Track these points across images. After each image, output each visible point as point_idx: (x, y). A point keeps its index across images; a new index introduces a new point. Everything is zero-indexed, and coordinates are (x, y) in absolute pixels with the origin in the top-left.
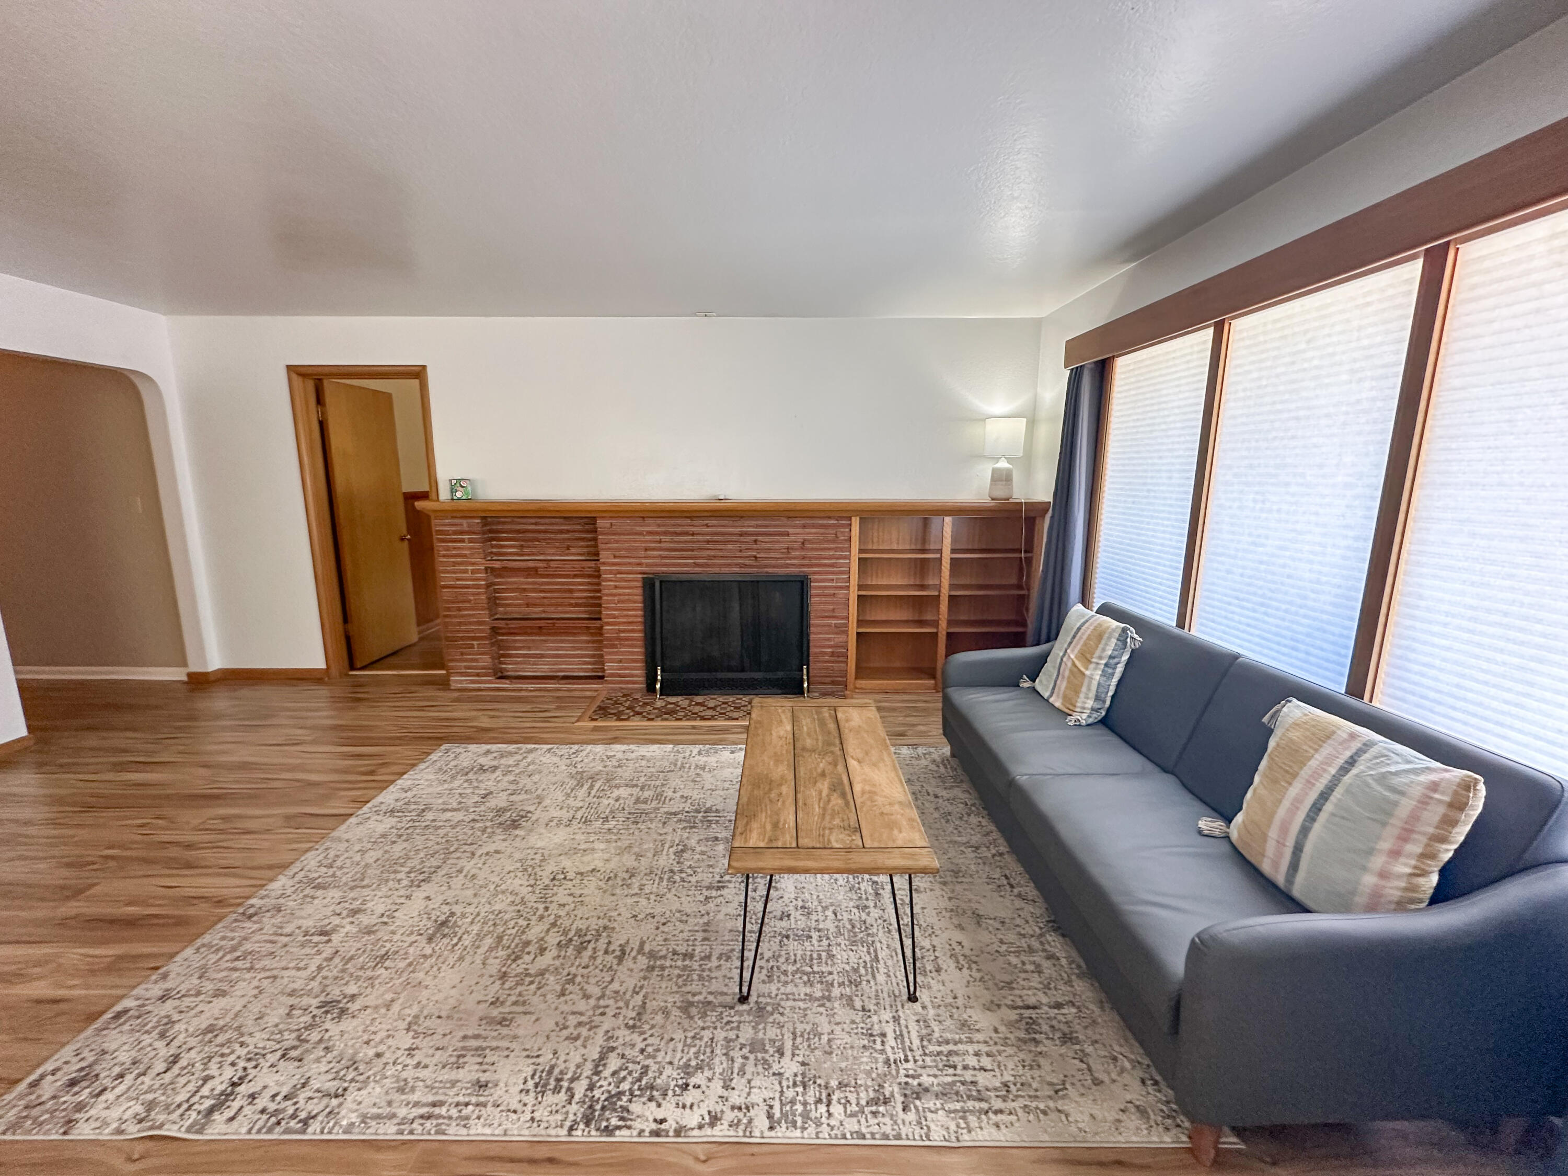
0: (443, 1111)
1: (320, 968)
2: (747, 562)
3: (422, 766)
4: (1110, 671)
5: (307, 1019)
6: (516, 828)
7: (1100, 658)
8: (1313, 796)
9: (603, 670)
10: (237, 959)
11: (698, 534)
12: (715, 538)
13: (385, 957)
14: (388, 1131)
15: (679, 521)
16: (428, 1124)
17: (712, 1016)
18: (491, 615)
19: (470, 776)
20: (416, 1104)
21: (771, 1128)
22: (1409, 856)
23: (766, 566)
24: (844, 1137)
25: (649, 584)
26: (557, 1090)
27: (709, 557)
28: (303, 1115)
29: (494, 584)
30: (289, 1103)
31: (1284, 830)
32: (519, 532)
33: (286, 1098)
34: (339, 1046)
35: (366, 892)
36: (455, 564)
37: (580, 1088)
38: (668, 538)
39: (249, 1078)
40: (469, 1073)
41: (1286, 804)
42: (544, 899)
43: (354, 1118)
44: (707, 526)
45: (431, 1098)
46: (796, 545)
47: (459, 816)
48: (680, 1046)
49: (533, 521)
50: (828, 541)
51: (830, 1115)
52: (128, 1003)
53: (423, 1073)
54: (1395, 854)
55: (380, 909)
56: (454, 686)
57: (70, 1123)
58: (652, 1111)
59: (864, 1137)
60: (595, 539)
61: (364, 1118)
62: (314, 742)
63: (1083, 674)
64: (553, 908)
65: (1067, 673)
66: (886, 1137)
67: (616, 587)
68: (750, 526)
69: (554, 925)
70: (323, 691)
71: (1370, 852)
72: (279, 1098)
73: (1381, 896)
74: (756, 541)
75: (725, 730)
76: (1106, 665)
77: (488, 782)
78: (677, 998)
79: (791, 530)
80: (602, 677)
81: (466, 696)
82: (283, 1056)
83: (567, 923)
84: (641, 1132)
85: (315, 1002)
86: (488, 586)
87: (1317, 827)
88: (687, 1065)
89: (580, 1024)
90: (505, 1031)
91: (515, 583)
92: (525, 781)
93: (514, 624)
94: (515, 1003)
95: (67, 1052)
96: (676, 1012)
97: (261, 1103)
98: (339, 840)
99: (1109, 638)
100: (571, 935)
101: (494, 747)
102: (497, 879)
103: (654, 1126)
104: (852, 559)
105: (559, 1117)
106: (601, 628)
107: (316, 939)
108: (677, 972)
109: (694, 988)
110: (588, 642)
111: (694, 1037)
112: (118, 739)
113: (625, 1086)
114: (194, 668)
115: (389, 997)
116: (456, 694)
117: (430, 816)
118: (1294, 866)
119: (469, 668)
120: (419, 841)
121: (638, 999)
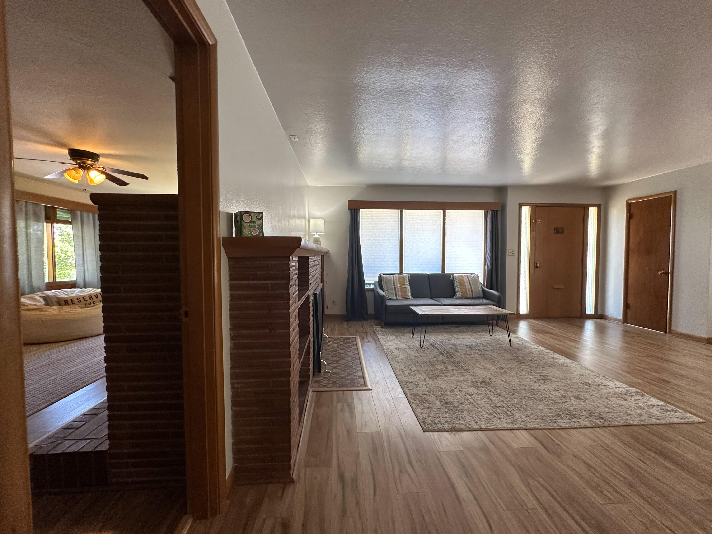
1: (586, 392)
7: (407, 283)
8: (469, 283)
31: (469, 289)
41: (467, 286)
87: (472, 287)
107: (583, 398)
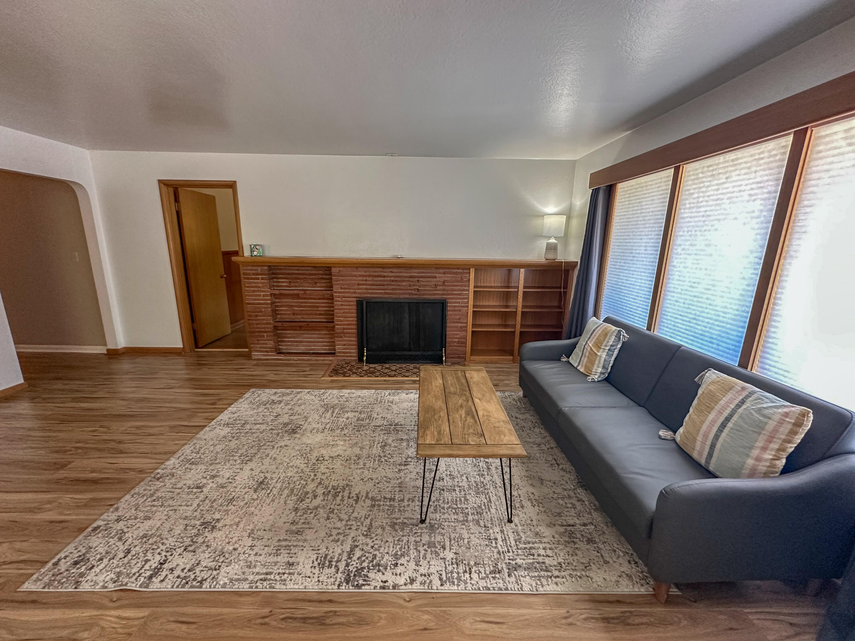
0: (272, 577)
2: (413, 292)
3: (241, 400)
4: (611, 353)
5: (195, 531)
6: (295, 433)
7: (606, 346)
8: (722, 419)
9: (335, 350)
10: (154, 500)
11: (387, 277)
12: (396, 279)
13: (232, 500)
14: (245, 587)
15: (377, 270)
16: (265, 584)
17: (407, 530)
18: (273, 320)
19: (268, 406)
20: (258, 574)
21: (442, 585)
22: (772, 450)
23: (423, 295)
24: (479, 589)
25: (360, 303)
26: (330, 566)
27: (393, 289)
28: (199, 579)
29: (275, 303)
30: (191, 573)
31: (706, 436)
32: (289, 274)
33: (189, 570)
34: (214, 545)
35: (218, 466)
36: (254, 291)
37: (342, 566)
38: (371, 279)
39: (169, 560)
40: (283, 558)
41: (707, 423)
42: (313, 470)
43: (226, 580)
44: (392, 272)
45: (265, 571)
46: (440, 283)
47: (263, 427)
48: (392, 545)
49: (296, 268)
50: (457, 281)
51: (471, 578)
52: (100, 523)
53: (258, 558)
54: (764, 449)
55: (227, 475)
56: (254, 357)
57: (77, 583)
58: (380, 577)
59: (489, 589)
60: (331, 279)
61: (231, 580)
62: (181, 387)
63: (596, 354)
64: (319, 475)
65: (587, 354)
66: (500, 589)
67: (342, 305)
68: (415, 273)
69: (320, 483)
70: (181, 360)
71: (751, 448)
72: (185, 571)
73: (756, 470)
74: (418, 281)
75: (403, 382)
76: (609, 350)
77: (278, 409)
78: (388, 521)
79: (437, 275)
80: (334, 354)
81: (260, 364)
82: (185, 550)
83: (327, 483)
84: (375, 587)
85: (198, 523)
86: (272, 303)
87: (724, 435)
88: (396, 554)
89: (339, 534)
90: (300, 537)
91: (287, 302)
92: (296, 408)
93: (286, 324)
94: (304, 523)
95: (70, 548)
96: (388, 528)
97: (177, 572)
98: (200, 439)
99: (611, 336)
100: (329, 489)
101: (279, 391)
102: (288, 460)
103: (382, 584)
104: (470, 291)
105: (332, 580)
106: (334, 327)
108: (387, 508)
109: (396, 515)
110: (326, 334)
111: (398, 540)
112: (74, 385)
113: (365, 564)
114: (110, 346)
115: (237, 520)
116: (255, 362)
117: (248, 427)
118: (710, 455)
119: (263, 348)
120: (244, 440)
121: (368, 521)
